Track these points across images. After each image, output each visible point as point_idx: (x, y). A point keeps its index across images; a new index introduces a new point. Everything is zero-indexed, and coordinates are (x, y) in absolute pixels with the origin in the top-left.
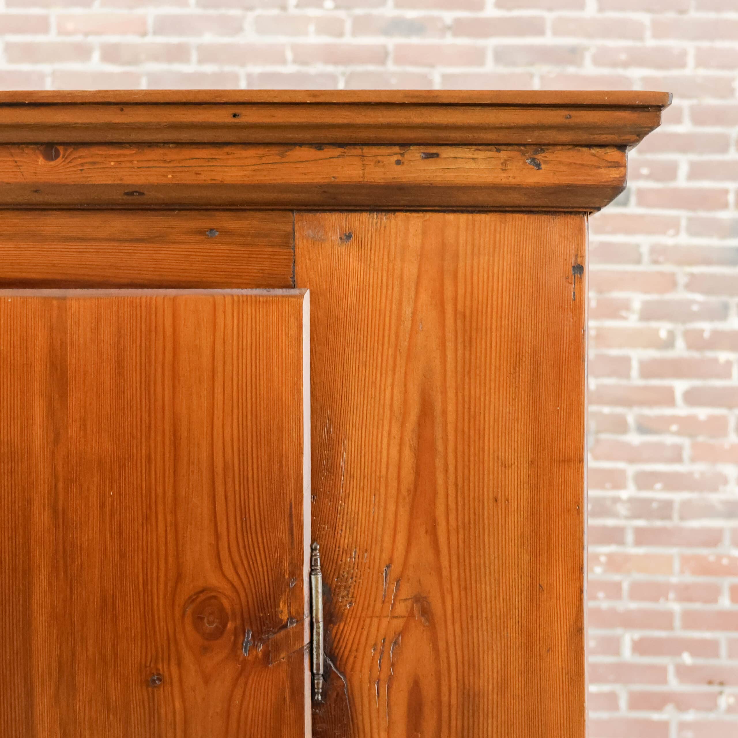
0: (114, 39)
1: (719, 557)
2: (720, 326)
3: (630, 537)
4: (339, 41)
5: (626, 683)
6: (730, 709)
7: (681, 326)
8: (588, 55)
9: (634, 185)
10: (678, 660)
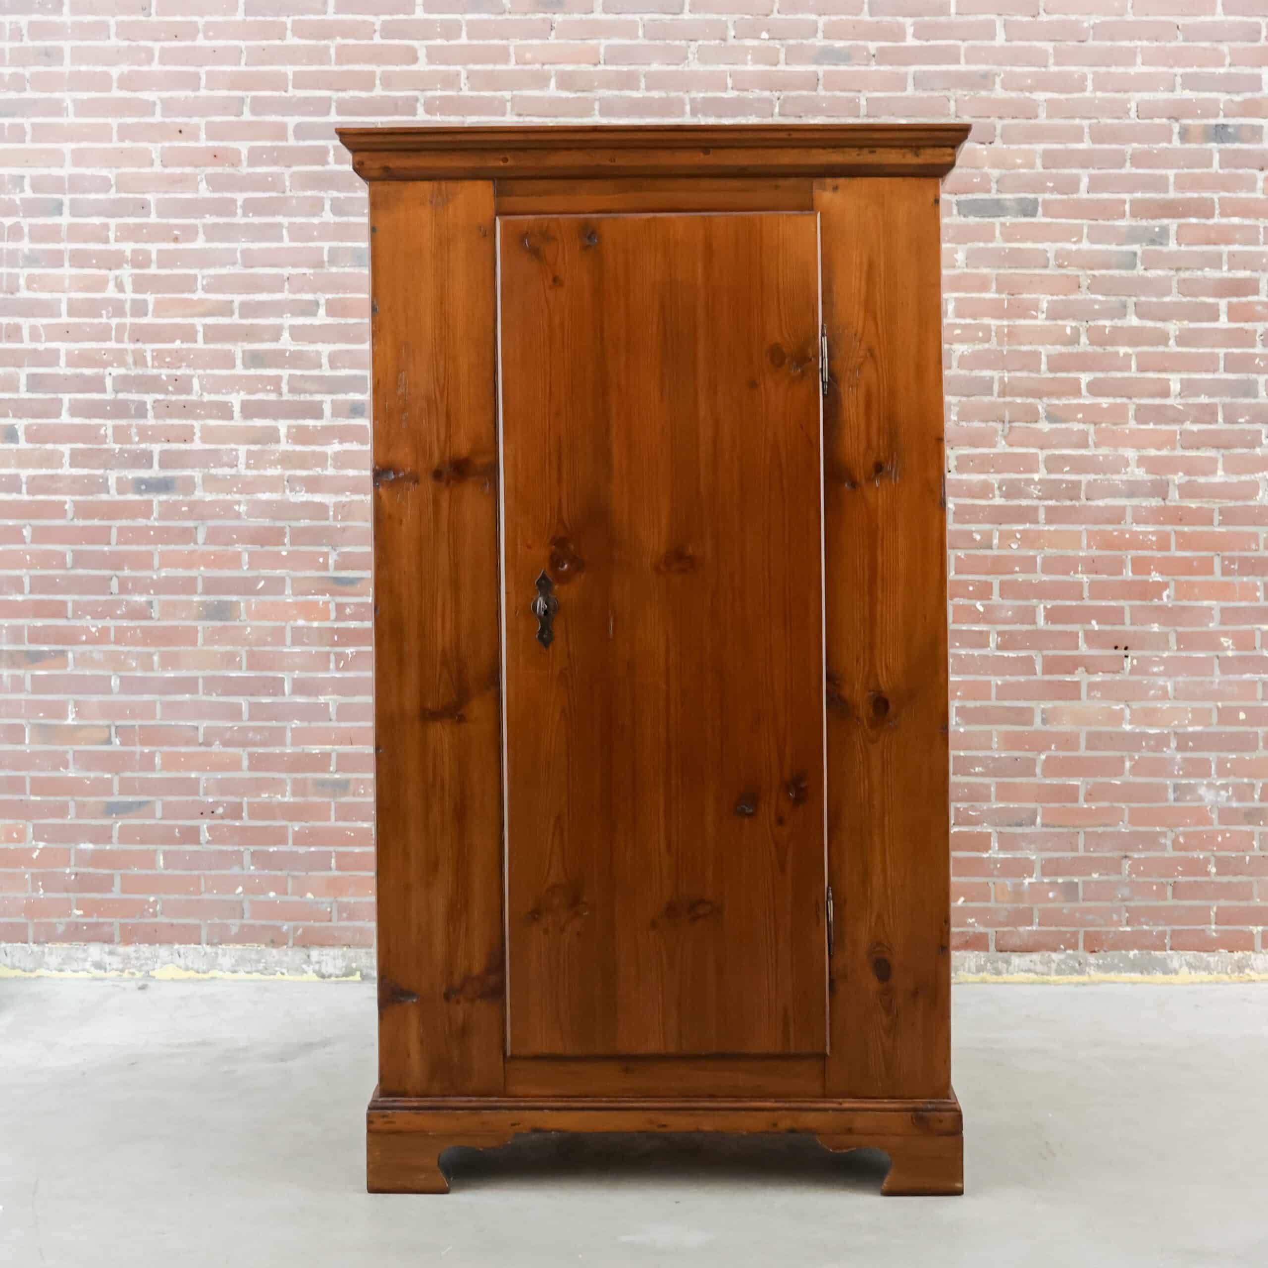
0: (569, 68)
1: (1122, 533)
2: (1118, 323)
3: (1042, 516)
4: (774, 68)
5: (1040, 650)
6: (1133, 671)
7: (1085, 323)
8: (998, 80)
9: (1041, 197)
10: (1087, 627)
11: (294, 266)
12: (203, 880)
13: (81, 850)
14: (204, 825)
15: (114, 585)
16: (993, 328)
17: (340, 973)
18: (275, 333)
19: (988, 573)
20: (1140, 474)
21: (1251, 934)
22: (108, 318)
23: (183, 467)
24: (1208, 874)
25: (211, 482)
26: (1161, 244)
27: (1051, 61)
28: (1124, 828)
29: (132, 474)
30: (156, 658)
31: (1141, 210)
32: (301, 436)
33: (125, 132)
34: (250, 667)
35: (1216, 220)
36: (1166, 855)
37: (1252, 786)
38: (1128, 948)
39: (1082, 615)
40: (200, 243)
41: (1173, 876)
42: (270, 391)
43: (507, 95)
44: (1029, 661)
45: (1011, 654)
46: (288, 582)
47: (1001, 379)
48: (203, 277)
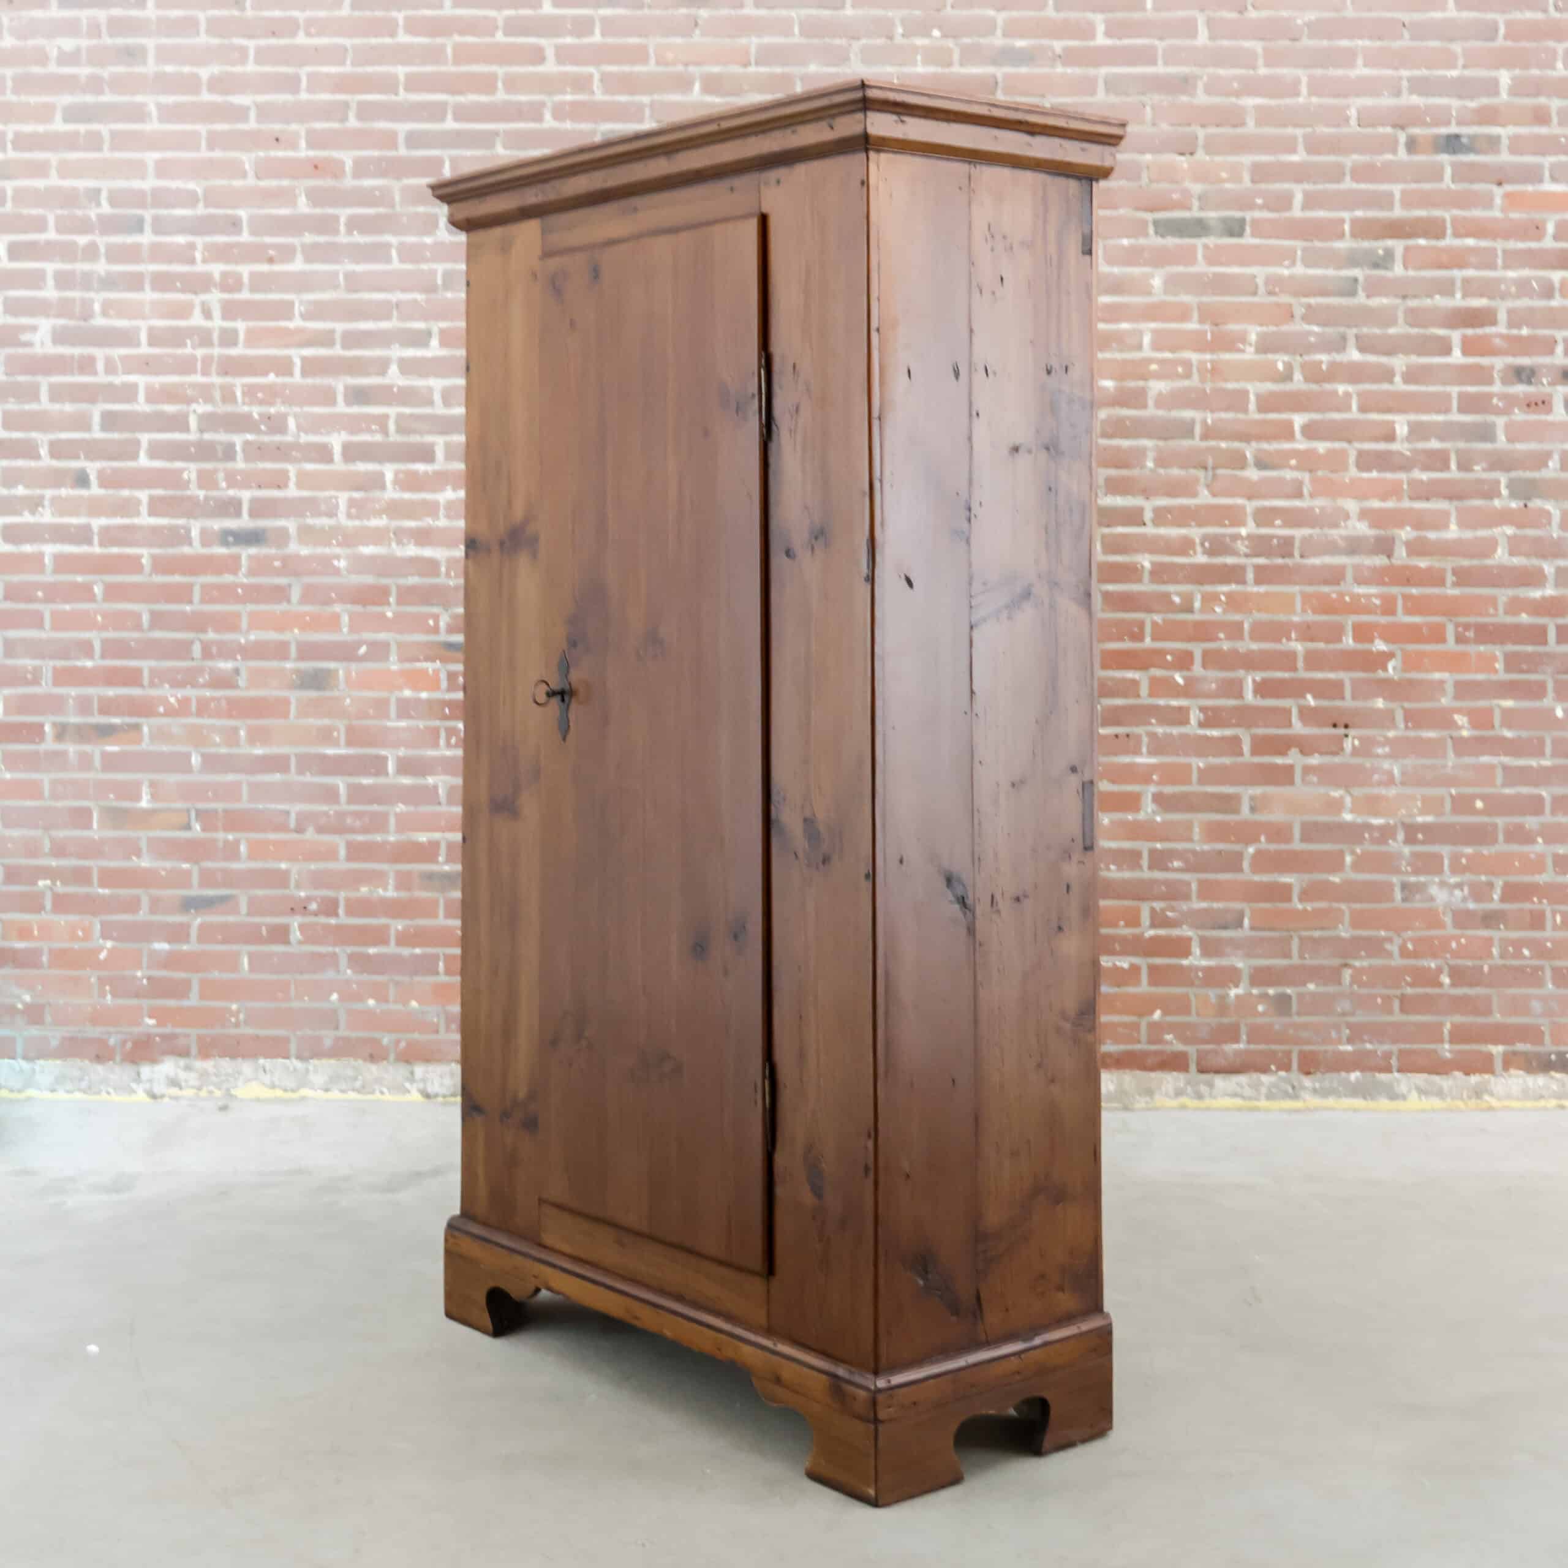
0: (716, 69)
1: (1341, 595)
2: (1338, 357)
3: (1250, 576)
4: (946, 70)
5: (1249, 727)
6: (1355, 752)
7: (1298, 358)
8: (1200, 85)
9: (1249, 215)
10: (1302, 702)
11: (404, 290)
12: (293, 987)
13: (155, 951)
14: (295, 923)
15: (197, 649)
16: (1195, 363)
17: (448, 1093)
18: (382, 366)
19: (1190, 639)
20: (1362, 528)
21: (1490, 1057)
22: (193, 347)
23: (276, 515)
24: (1440, 985)
25: (307, 534)
26: (1386, 268)
27: (1261, 62)
28: (1344, 932)
29: (217, 525)
30: (242, 733)
31: (1363, 229)
32: (411, 482)
33: (214, 140)
34: (350, 743)
35: (1449, 241)
36: (1393, 963)
37: (1491, 885)
38: (1349, 1070)
39: (1297, 689)
40: (298, 265)
41: (1398, 987)
42: (376, 431)
43: (646, 99)
44: (1236, 741)
45: (1215, 733)
46: (394, 648)
47: (1204, 422)
48: (301, 302)
